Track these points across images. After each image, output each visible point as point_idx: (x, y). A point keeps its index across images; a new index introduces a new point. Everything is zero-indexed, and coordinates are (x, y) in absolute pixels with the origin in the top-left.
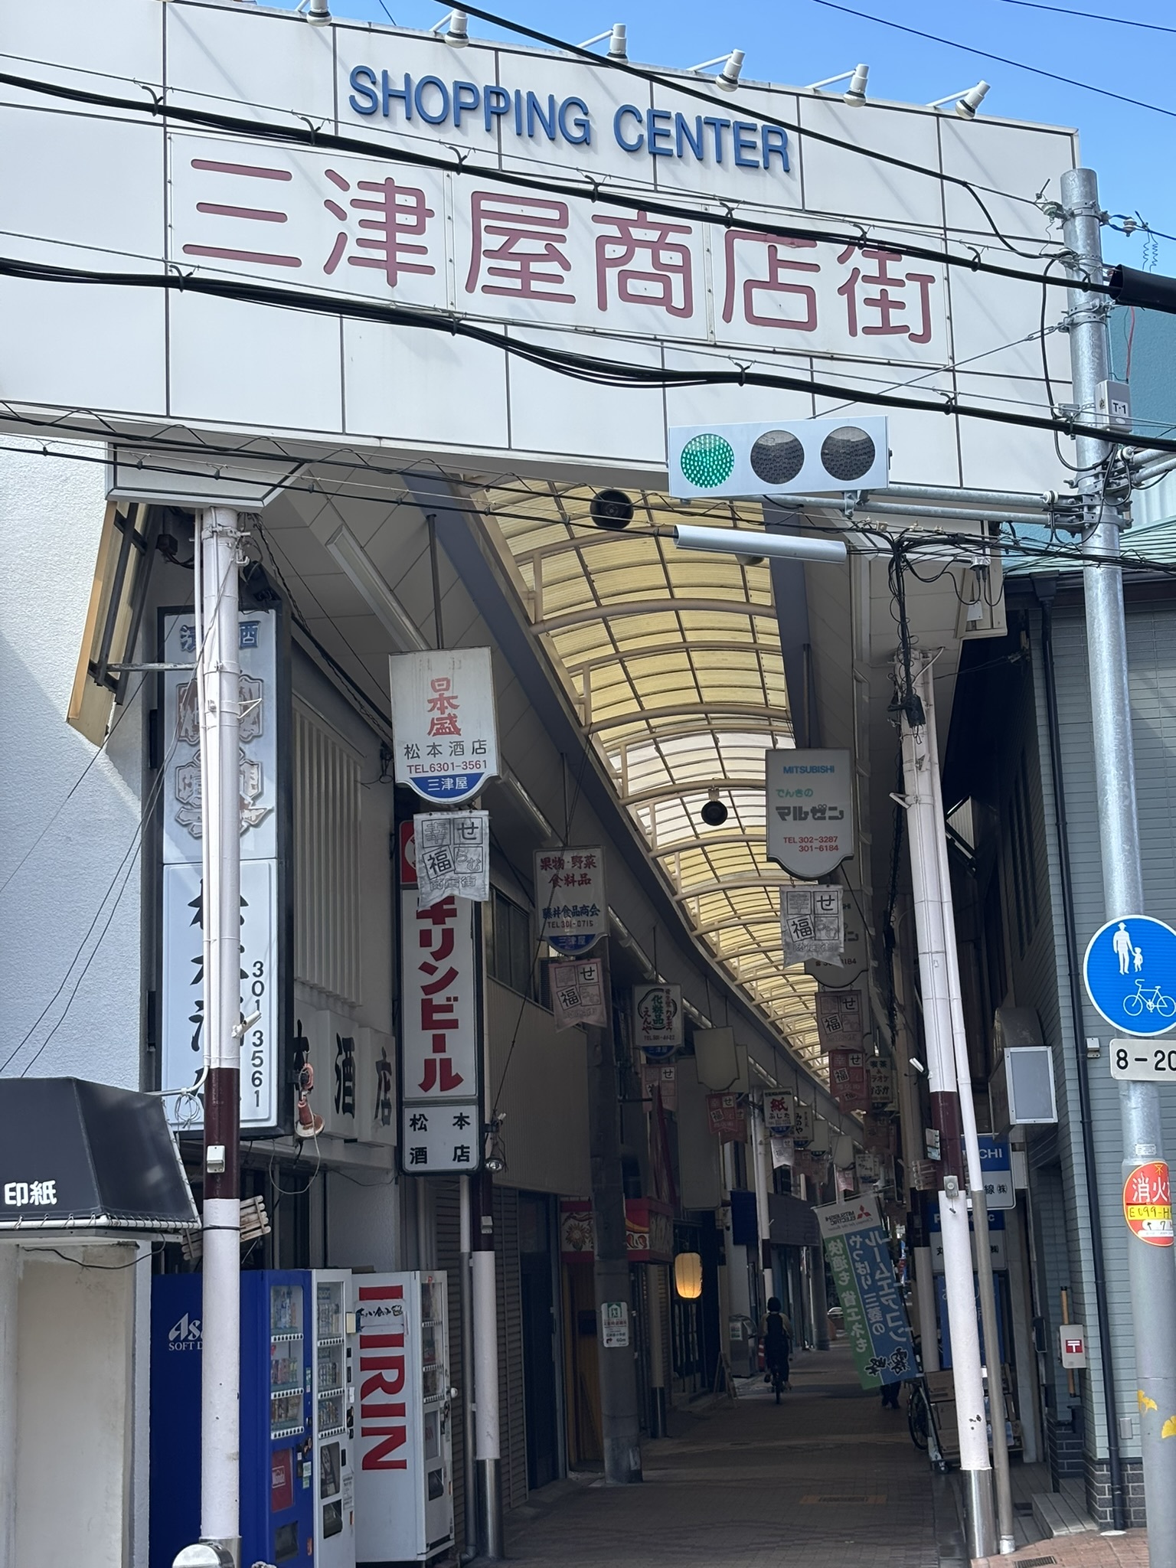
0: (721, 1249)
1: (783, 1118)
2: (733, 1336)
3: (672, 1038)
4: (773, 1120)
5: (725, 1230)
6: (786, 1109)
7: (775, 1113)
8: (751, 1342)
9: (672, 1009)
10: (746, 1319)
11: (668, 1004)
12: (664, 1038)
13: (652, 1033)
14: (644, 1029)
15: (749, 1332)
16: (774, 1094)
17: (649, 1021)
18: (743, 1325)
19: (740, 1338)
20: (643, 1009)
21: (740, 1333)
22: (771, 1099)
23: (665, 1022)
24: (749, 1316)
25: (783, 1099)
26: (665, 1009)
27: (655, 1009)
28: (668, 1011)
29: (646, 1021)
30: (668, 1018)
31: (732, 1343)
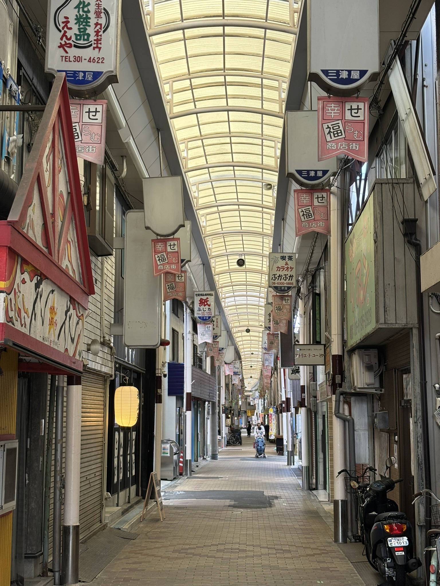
0: (159, 390)
1: (207, 311)
2: (164, 453)
3: (100, 60)
4: (200, 312)
5: (163, 377)
6: (209, 305)
7: (202, 307)
8: (175, 457)
9: (103, 21)
10: (173, 442)
11: (98, 14)
12: (89, 61)
13: (73, 52)
14: (61, 46)
15: (174, 451)
16: (201, 295)
17: (68, 35)
18: (171, 446)
19: (169, 455)
20: (61, 19)
21: (168, 451)
22: (199, 298)
23: (92, 38)
24: (175, 441)
25: (207, 298)
26: (93, 21)
27: (78, 19)
28: (97, 24)
29: (64, 35)
30: (97, 32)
31: (162, 458)
